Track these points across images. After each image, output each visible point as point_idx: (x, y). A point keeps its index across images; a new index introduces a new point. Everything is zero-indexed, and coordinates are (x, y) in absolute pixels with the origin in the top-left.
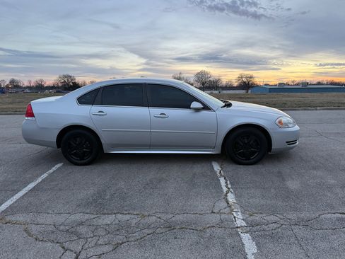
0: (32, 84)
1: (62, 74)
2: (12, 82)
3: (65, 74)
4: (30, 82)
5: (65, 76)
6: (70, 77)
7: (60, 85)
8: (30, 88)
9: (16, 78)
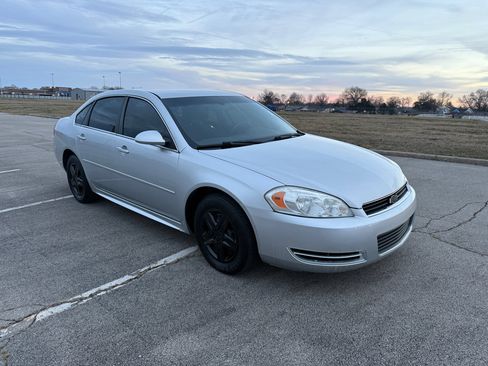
0: (313, 100)
1: (350, 87)
2: (293, 96)
3: (354, 86)
4: (311, 97)
5: (353, 90)
6: (361, 90)
7: (346, 102)
8: (309, 105)
9: (298, 92)
